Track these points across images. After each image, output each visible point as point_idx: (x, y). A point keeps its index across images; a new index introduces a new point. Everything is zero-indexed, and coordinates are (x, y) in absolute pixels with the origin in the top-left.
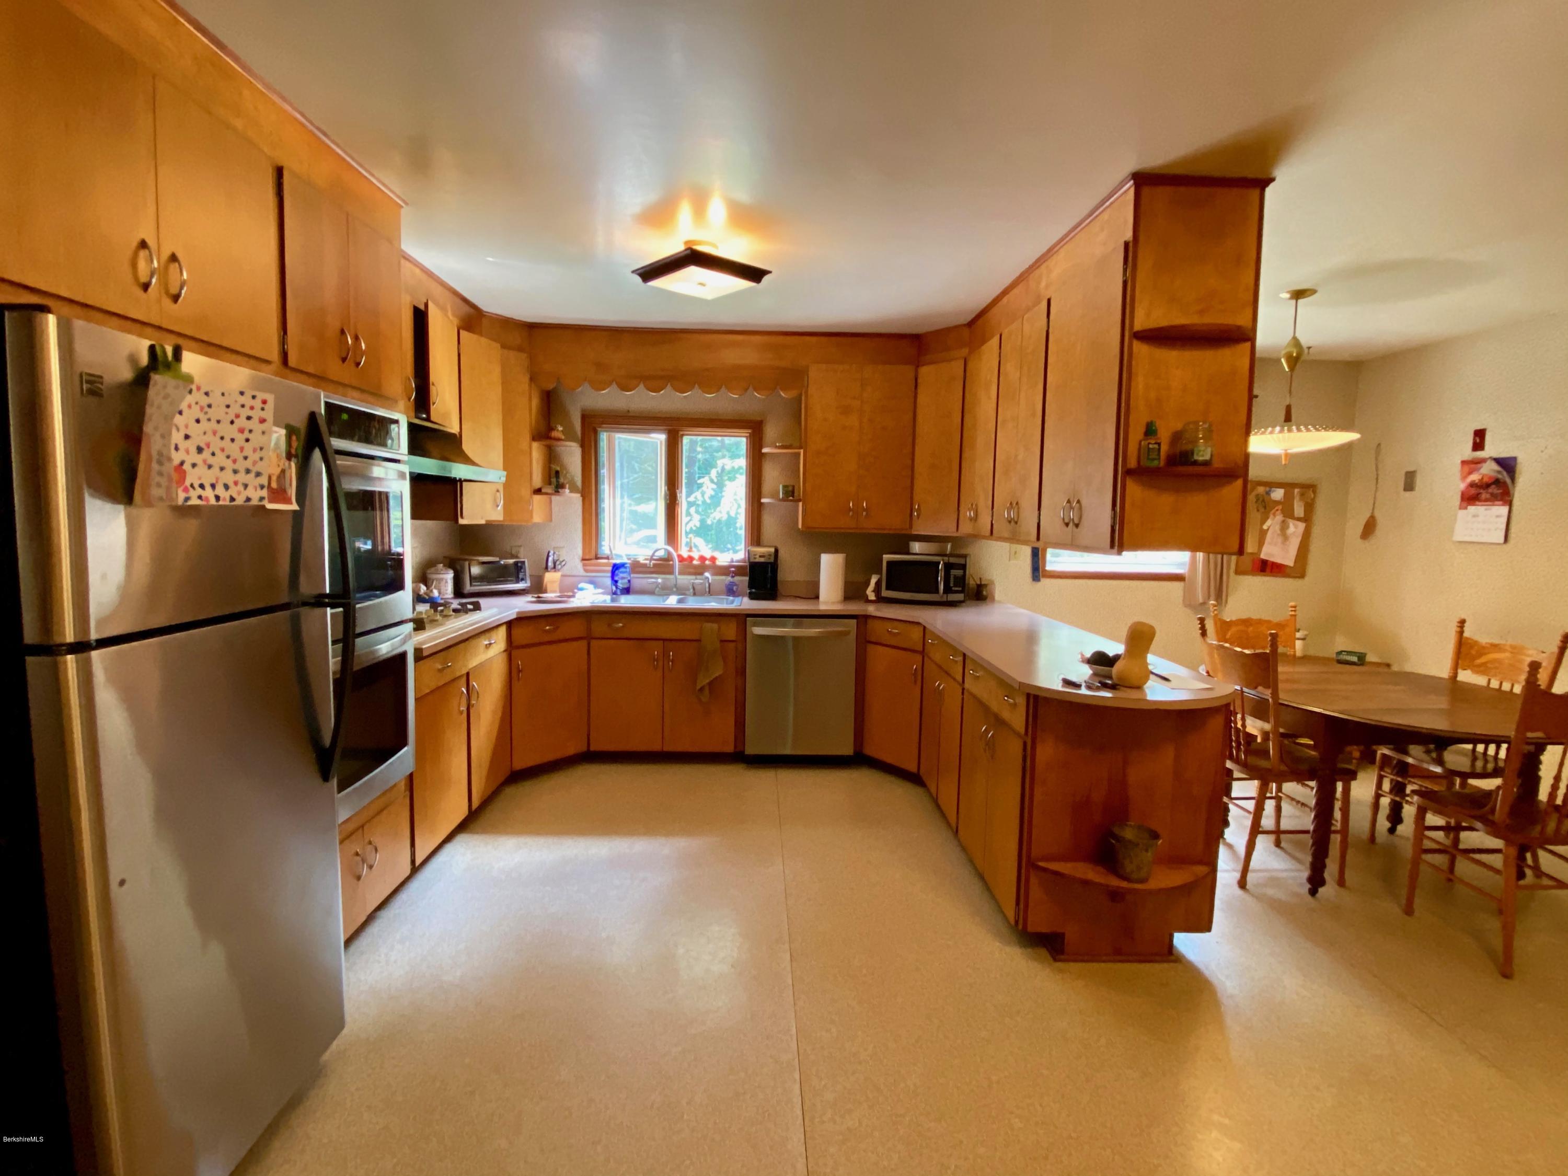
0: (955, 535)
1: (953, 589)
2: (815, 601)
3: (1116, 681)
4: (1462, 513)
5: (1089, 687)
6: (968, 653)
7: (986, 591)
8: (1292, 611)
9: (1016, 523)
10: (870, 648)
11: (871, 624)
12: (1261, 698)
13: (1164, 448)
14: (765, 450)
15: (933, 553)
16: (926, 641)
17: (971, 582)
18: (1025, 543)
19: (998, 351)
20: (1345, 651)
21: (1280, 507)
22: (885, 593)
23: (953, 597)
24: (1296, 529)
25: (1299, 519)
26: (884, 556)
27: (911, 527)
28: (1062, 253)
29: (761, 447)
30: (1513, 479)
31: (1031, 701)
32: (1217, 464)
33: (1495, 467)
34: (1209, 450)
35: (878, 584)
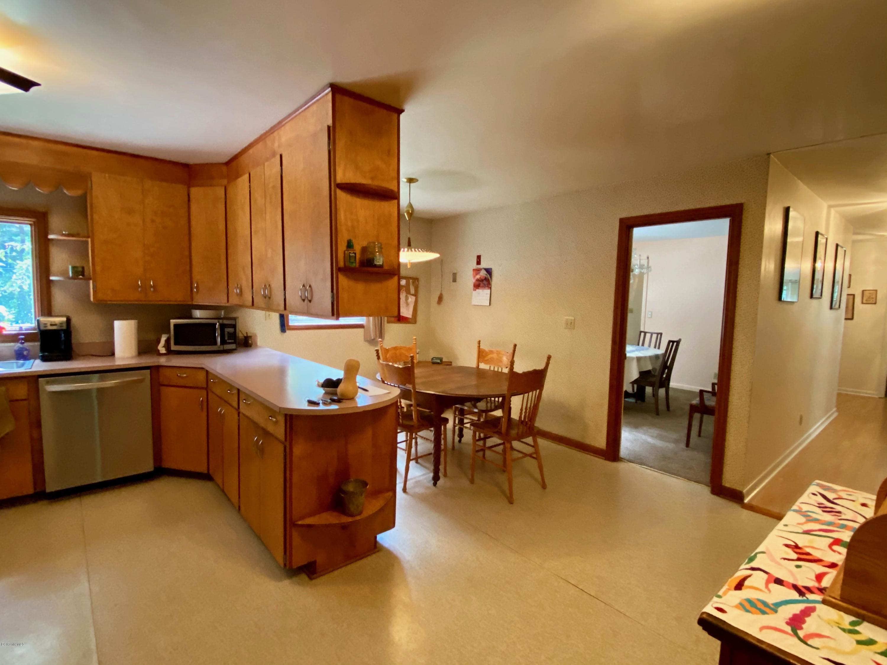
0: (227, 305)
1: (228, 341)
2: (111, 358)
3: (340, 397)
4: (474, 292)
5: (325, 404)
6: (241, 389)
7: (251, 341)
8: (414, 341)
9: (270, 298)
10: (163, 389)
11: (162, 371)
12: (407, 389)
13: (358, 256)
14: (51, 237)
15: (211, 317)
16: (209, 380)
17: (240, 335)
18: (275, 311)
19: (249, 184)
20: (434, 358)
21: (404, 289)
22: (173, 347)
23: (227, 347)
24: (411, 299)
25: (412, 295)
26: (171, 321)
27: (192, 299)
28: (287, 127)
29: (47, 234)
30: (491, 277)
31: (288, 418)
32: (386, 267)
33: (485, 272)
34: (382, 259)
35: (168, 341)
